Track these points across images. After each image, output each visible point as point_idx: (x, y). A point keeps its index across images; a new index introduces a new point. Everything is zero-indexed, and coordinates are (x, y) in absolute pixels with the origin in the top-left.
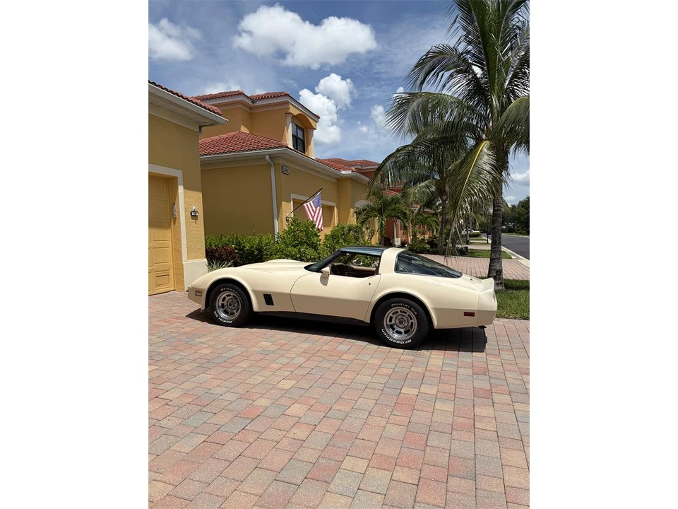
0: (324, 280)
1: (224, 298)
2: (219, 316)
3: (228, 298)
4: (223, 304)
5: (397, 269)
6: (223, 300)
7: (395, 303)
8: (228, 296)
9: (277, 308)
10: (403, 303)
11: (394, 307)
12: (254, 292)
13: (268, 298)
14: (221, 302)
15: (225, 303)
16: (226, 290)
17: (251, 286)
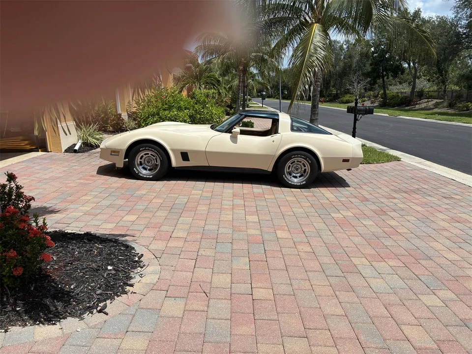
0: (234, 139)
1: (142, 157)
2: (139, 172)
3: (145, 156)
4: (140, 162)
5: (292, 130)
6: (141, 158)
7: (295, 155)
8: (145, 154)
9: (192, 163)
10: (301, 155)
11: (293, 158)
12: (173, 150)
13: (185, 156)
14: (139, 160)
15: (142, 160)
16: (145, 149)
17: (169, 145)
